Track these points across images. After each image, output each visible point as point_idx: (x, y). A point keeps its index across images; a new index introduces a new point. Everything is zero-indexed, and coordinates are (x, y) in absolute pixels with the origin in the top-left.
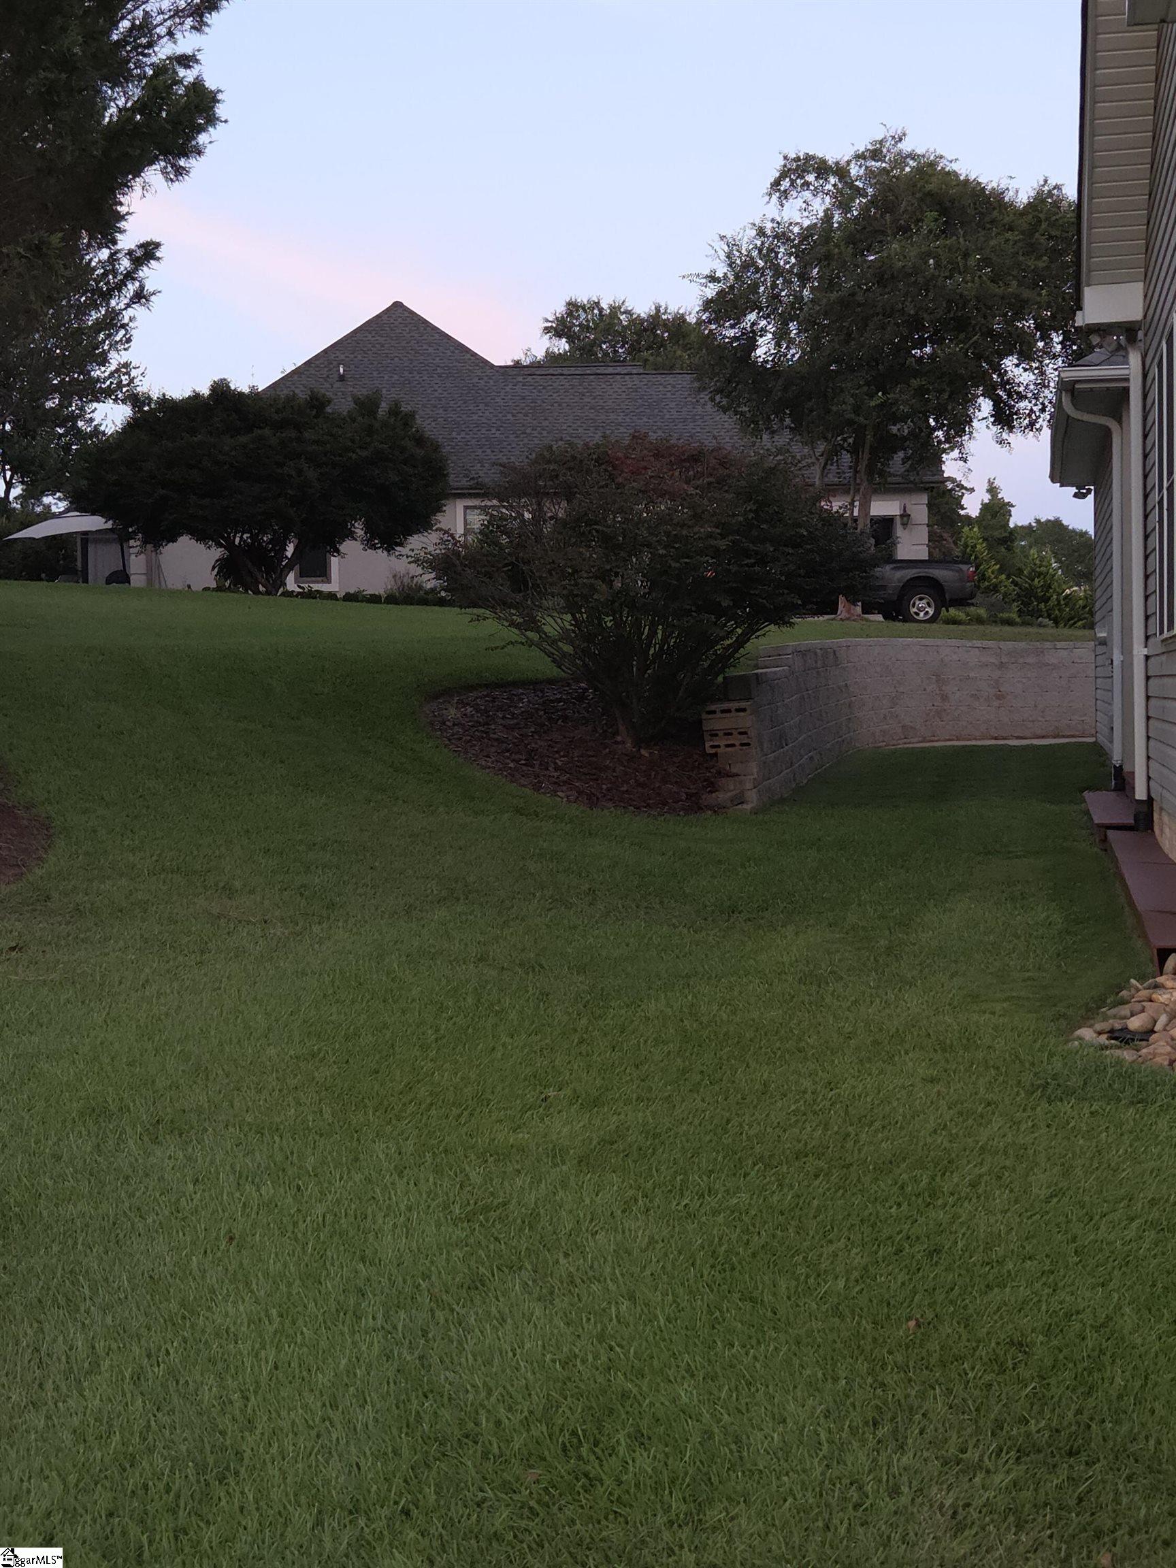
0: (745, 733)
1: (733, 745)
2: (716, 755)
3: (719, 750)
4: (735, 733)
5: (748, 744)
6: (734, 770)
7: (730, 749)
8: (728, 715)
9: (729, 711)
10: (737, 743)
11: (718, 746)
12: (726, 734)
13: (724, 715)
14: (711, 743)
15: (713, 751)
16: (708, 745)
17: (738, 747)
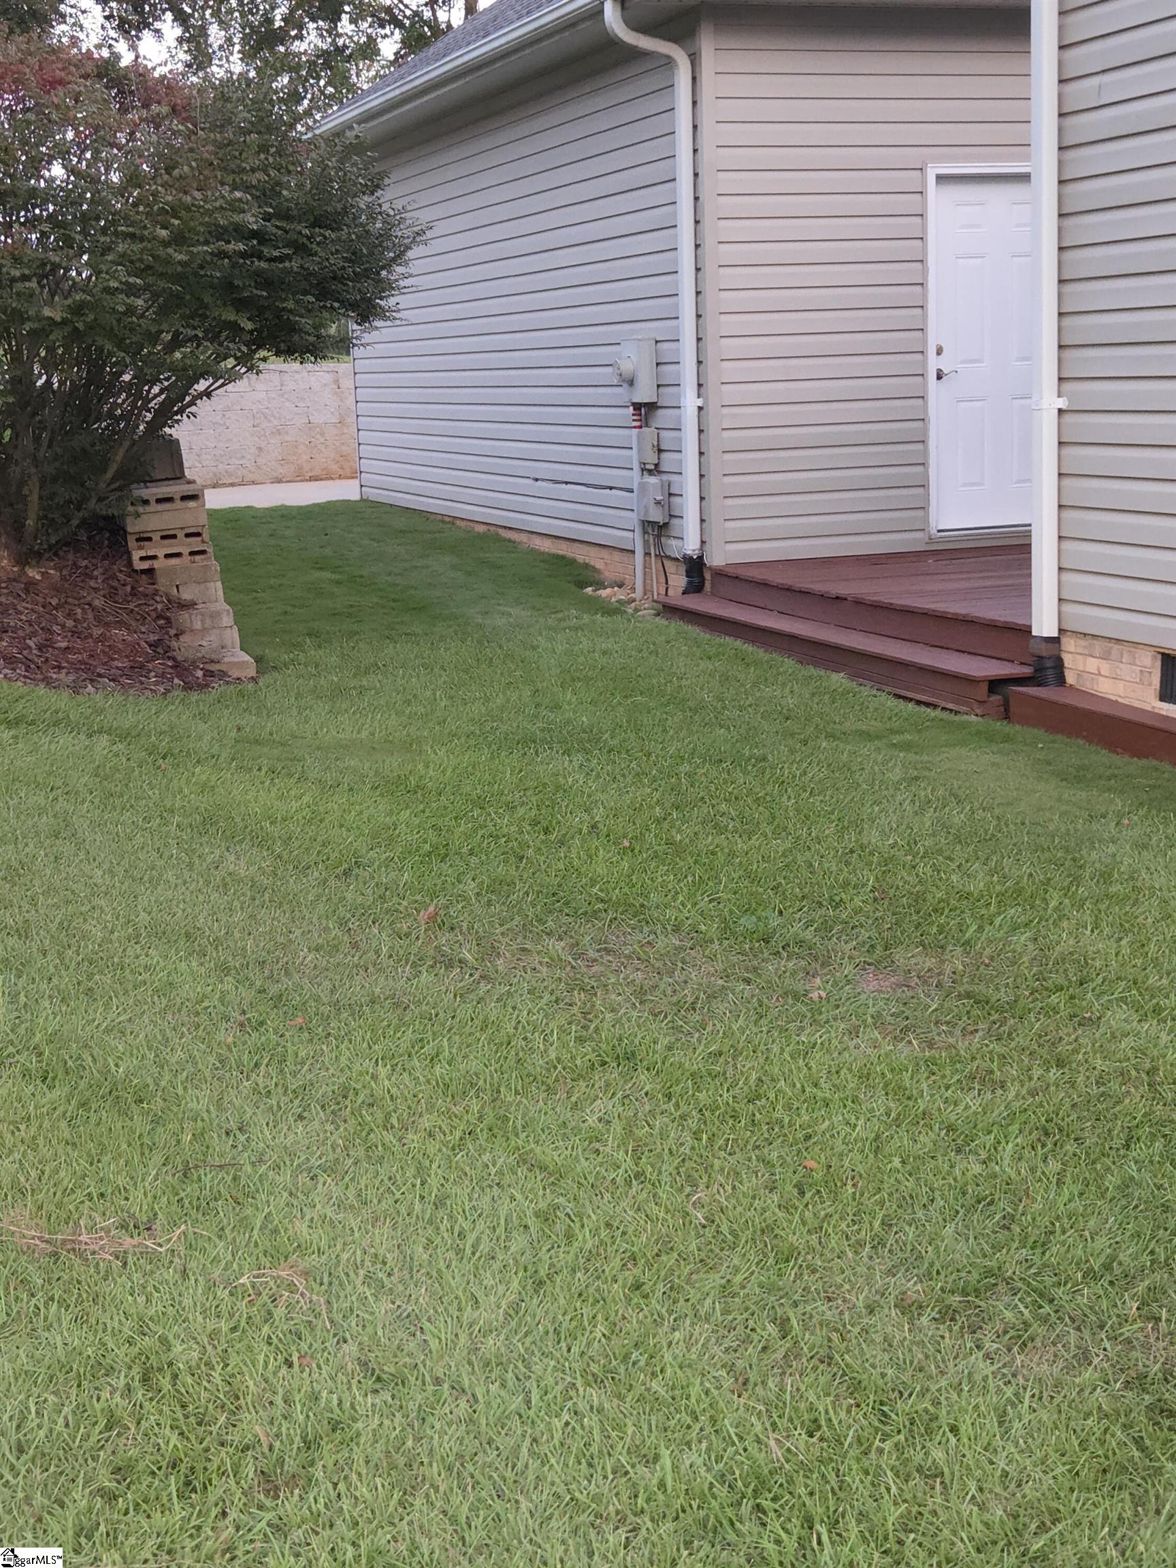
0: (198, 534)
1: (178, 555)
2: (150, 572)
3: (156, 564)
4: (180, 534)
5: (203, 552)
6: (186, 595)
7: (173, 561)
8: (167, 506)
9: (169, 500)
10: (185, 551)
11: (154, 557)
12: (163, 537)
13: (160, 507)
14: (143, 553)
15: (145, 565)
16: (136, 555)
17: (187, 559)
